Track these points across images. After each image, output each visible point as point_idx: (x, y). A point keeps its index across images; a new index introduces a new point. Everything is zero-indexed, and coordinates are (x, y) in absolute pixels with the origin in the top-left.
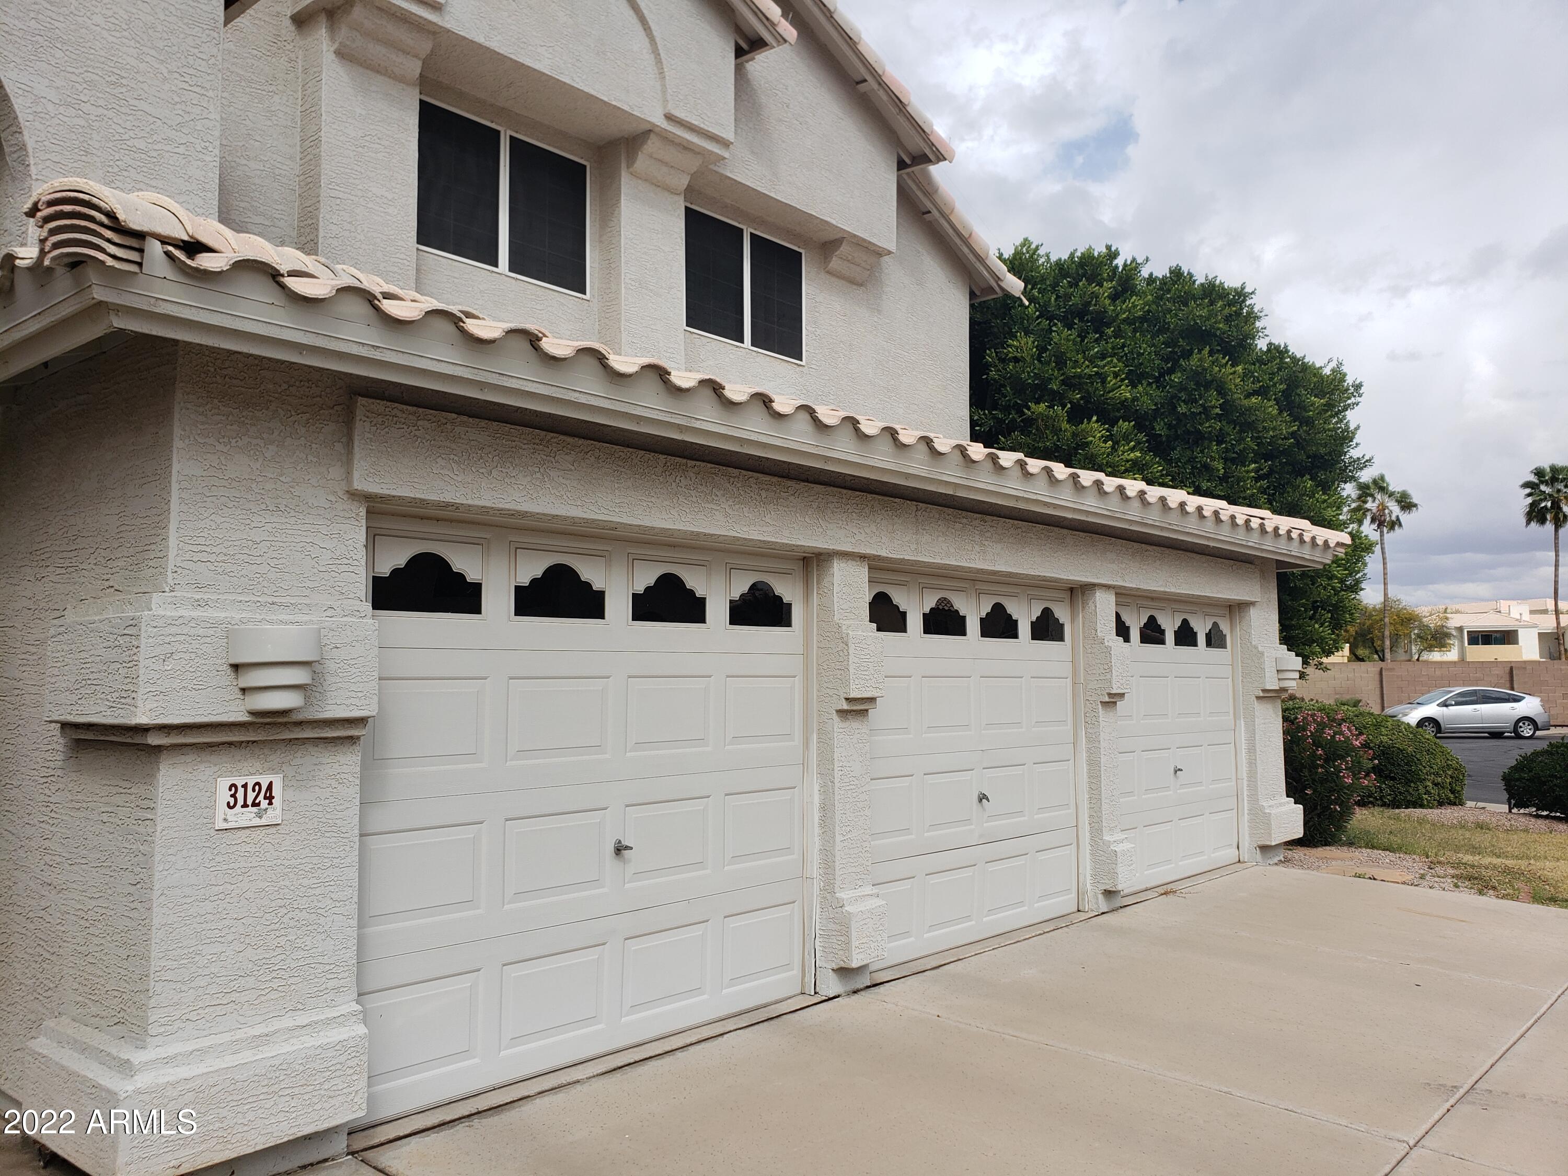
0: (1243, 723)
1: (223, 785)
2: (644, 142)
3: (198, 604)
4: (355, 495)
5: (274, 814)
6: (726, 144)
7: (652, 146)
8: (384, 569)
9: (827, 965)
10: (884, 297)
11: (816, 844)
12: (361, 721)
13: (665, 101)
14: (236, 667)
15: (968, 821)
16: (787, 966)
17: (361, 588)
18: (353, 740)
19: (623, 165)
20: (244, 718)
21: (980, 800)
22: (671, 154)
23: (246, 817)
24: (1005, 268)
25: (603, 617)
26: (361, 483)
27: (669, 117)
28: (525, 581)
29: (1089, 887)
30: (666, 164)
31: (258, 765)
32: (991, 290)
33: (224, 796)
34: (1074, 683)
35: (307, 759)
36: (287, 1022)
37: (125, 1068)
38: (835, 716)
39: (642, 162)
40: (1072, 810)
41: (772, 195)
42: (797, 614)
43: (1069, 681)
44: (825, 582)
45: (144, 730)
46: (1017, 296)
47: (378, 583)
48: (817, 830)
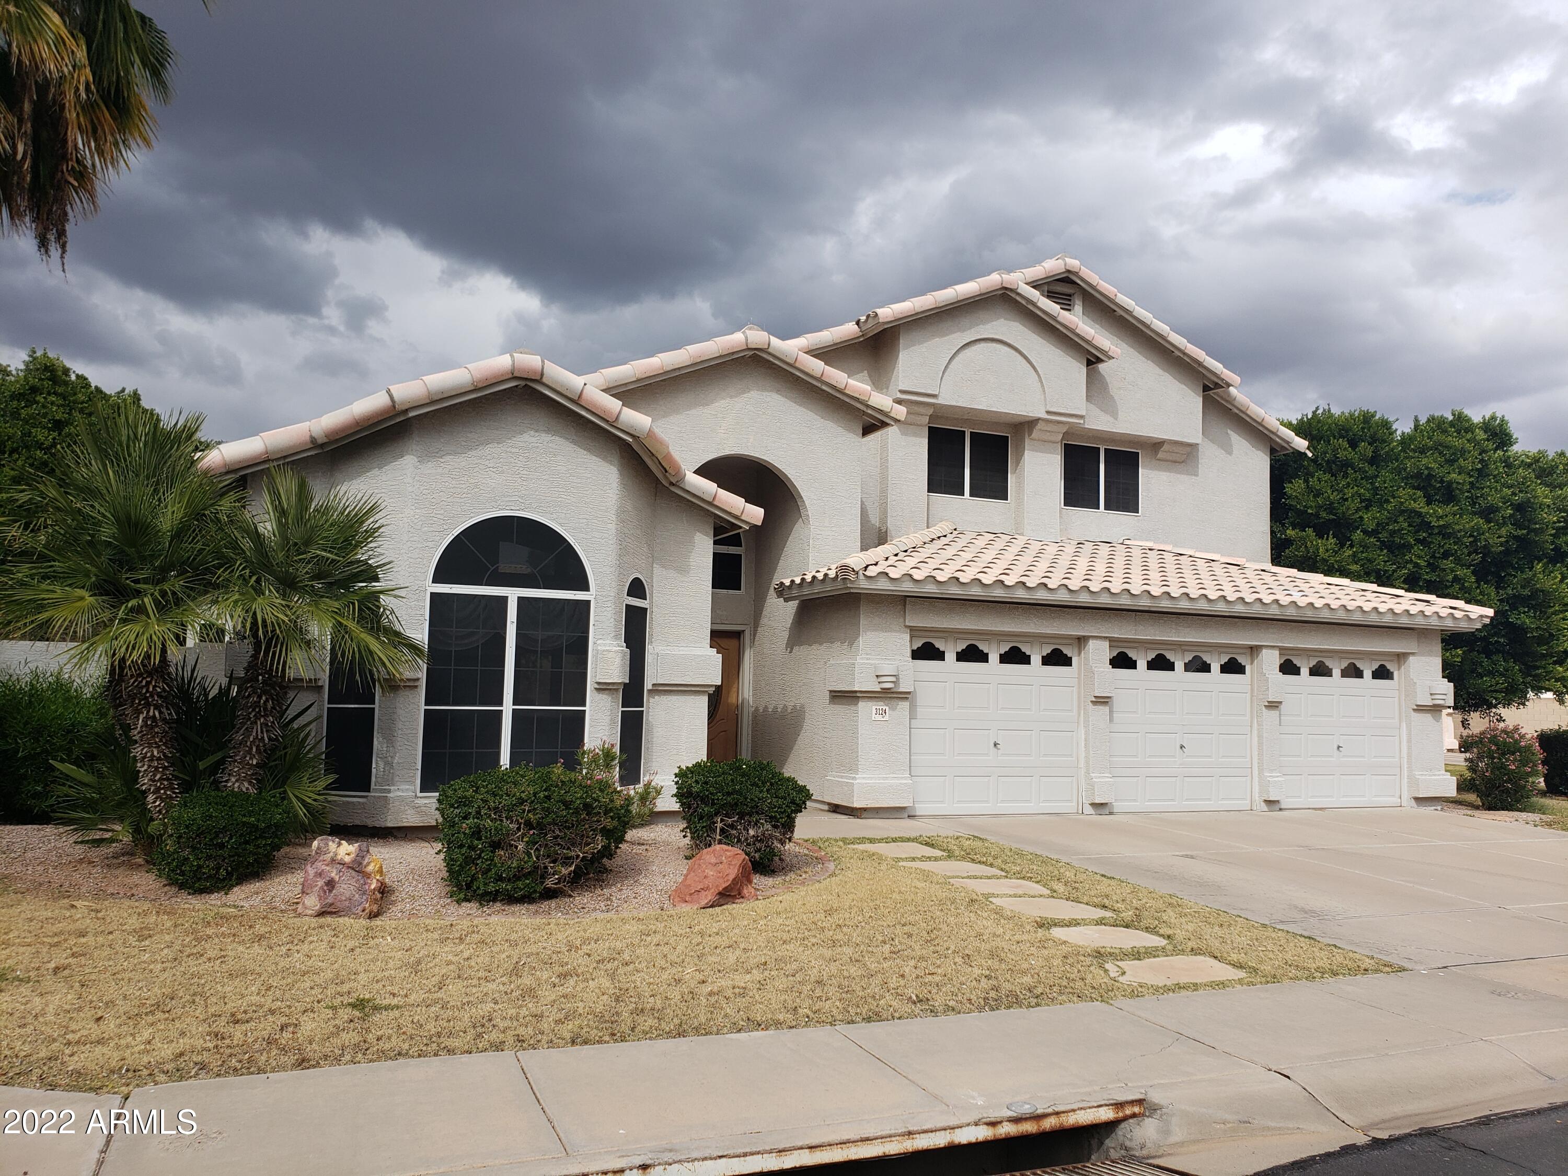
0: (1405, 725)
1: (874, 708)
2: (1036, 425)
3: (868, 659)
4: (906, 627)
5: (886, 718)
6: (1082, 417)
7: (1040, 426)
8: (915, 648)
9: (1087, 802)
10: (1200, 466)
11: (1082, 755)
12: (909, 693)
13: (1046, 404)
14: (877, 676)
15: (1174, 756)
16: (1071, 801)
17: (909, 654)
18: (907, 698)
19: (1027, 436)
20: (880, 690)
21: (1181, 748)
22: (1049, 427)
23: (879, 718)
24: (1294, 434)
25: (988, 662)
26: (907, 624)
27: (1048, 412)
28: (959, 650)
29: (1257, 798)
30: (1049, 432)
31: (882, 703)
32: (1283, 448)
33: (874, 712)
34: (1252, 696)
35: (894, 702)
36: (891, 776)
37: (854, 778)
38: (1090, 704)
39: (1035, 434)
40: (1248, 759)
41: (1114, 431)
42: (1075, 661)
43: (1248, 696)
44: (1086, 648)
45: (856, 692)
46: (1303, 451)
47: (913, 651)
48: (1084, 749)
